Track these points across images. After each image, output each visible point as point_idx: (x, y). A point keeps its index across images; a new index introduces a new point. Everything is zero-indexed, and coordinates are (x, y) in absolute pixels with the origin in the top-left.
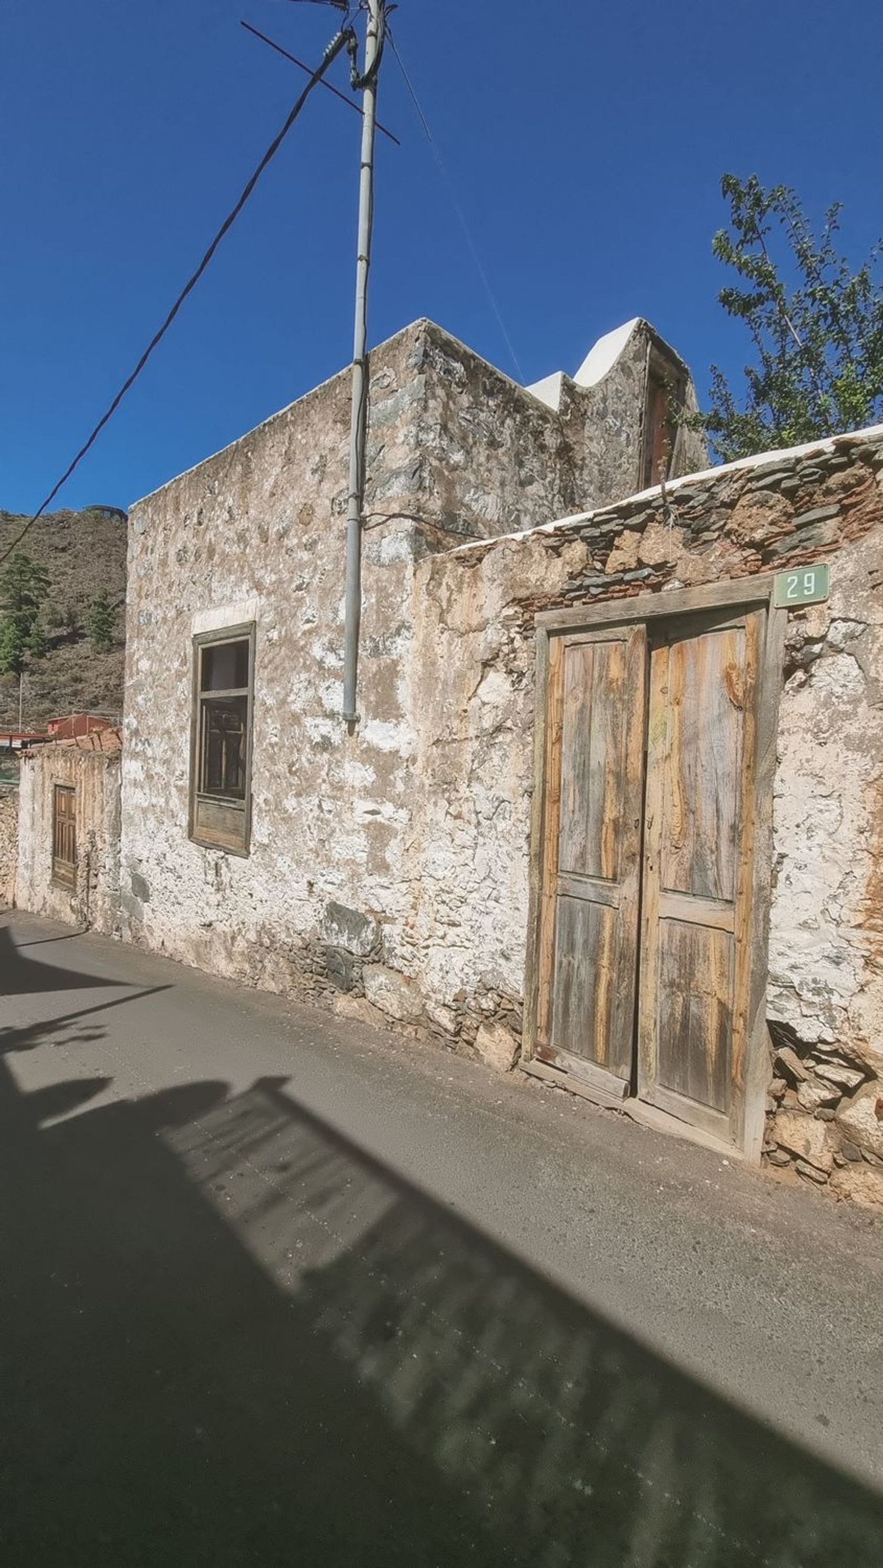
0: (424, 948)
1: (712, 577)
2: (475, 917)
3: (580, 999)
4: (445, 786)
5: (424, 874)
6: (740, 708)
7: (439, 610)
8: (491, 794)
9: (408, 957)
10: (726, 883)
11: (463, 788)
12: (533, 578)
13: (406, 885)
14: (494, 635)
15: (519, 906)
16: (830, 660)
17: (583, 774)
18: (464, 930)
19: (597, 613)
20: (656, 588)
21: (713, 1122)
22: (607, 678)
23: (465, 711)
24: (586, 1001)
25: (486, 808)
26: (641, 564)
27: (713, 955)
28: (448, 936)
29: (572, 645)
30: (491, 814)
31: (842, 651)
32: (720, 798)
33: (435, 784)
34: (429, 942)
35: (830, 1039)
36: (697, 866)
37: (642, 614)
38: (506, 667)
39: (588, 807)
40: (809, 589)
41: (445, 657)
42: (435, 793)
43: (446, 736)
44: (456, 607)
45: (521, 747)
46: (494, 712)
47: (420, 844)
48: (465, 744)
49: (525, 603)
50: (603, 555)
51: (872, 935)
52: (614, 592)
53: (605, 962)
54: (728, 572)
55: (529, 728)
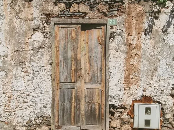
0: (14, 112)
1: (95, 17)
2: (34, 99)
3: (67, 112)
4: (20, 64)
5: (12, 90)
6: (101, 45)
7: (15, 12)
8: (38, 65)
9: (7, 116)
10: (99, 79)
11: (28, 64)
12: (50, 9)
13: (5, 94)
14: (37, 22)
15: (49, 93)
16: (117, 37)
17: (66, 59)
18: (30, 103)
19: (69, 21)
20: (83, 18)
21: (98, 128)
22: (71, 36)
23: (27, 42)
24: (69, 112)
25: (36, 69)
26: (79, 12)
27: (97, 94)
28: (23, 106)
29: (61, 28)
30: (38, 70)
31: (119, 35)
32: (98, 63)
33: (16, 63)
34: (16, 109)
35: (120, 104)
36: (93, 76)
37: (80, 23)
38: (42, 31)
39: (67, 66)
40: (114, 23)
41: (19, 26)
42: (16, 66)
43: (20, 49)
44: (22, 13)
45: (48, 52)
46: (38, 43)
47: (10, 82)
48: (27, 52)
49: (47, 15)
50: (69, 7)
51: (125, 85)
52: (73, 17)
53: (73, 102)
54: (98, 17)
55: (50, 47)
